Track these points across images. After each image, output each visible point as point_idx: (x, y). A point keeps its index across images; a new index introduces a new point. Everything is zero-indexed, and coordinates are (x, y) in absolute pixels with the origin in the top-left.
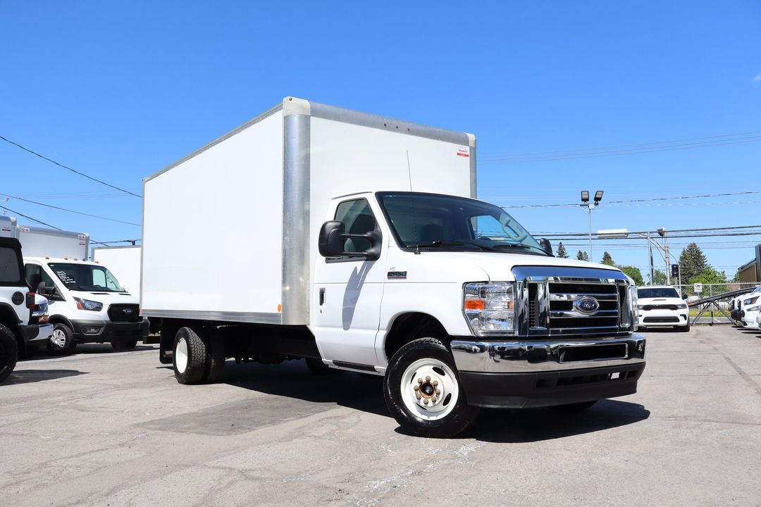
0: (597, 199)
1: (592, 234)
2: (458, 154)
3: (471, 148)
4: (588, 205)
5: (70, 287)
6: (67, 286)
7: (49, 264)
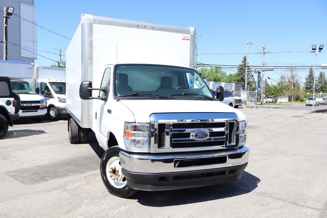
0: (320, 49)
1: (316, 67)
2: (183, 39)
3: (191, 35)
4: (315, 52)
5: (57, 92)
6: (55, 92)
7: (49, 83)
